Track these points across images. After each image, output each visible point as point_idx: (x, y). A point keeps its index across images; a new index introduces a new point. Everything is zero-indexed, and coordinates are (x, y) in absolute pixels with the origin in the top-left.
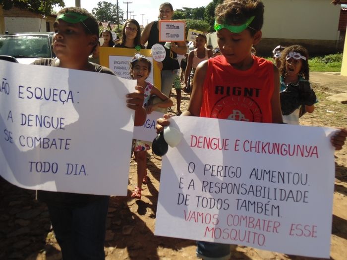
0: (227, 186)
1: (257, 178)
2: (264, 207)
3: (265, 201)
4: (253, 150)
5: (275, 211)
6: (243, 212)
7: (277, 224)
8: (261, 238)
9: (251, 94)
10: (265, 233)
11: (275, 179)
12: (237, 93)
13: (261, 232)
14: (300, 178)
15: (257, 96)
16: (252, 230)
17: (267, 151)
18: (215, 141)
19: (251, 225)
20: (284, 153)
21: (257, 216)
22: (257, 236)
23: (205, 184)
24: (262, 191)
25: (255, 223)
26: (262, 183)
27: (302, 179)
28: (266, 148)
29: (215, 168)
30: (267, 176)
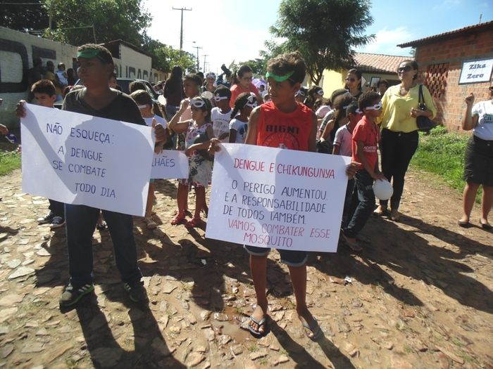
0: (263, 200)
1: (287, 194)
2: (292, 218)
3: (294, 213)
4: (286, 172)
5: (301, 220)
6: (275, 222)
7: (302, 229)
8: (289, 241)
9: (293, 132)
10: (292, 237)
11: (303, 195)
12: (282, 130)
13: (290, 236)
14: (321, 195)
15: (297, 133)
16: (282, 236)
17: (297, 173)
18: (253, 164)
19: (281, 232)
20: (311, 175)
21: (286, 225)
22: (286, 240)
23: (245, 198)
24: (292, 205)
25: (285, 230)
26: (292, 199)
27: (322, 195)
28: (296, 171)
29: (253, 186)
30: (296, 193)
